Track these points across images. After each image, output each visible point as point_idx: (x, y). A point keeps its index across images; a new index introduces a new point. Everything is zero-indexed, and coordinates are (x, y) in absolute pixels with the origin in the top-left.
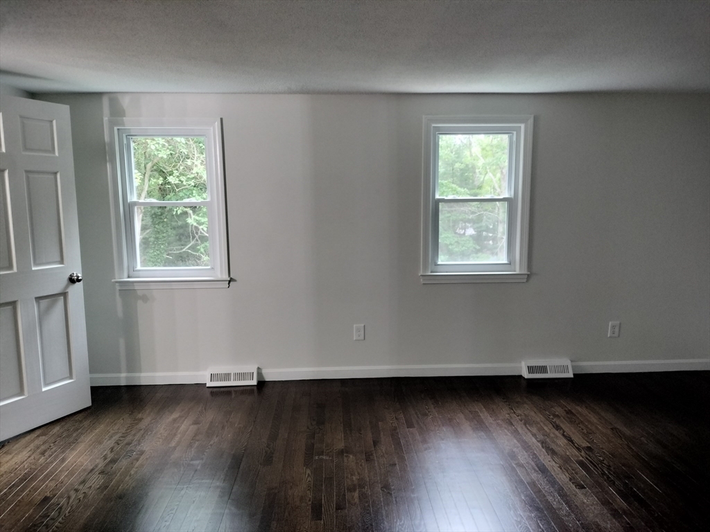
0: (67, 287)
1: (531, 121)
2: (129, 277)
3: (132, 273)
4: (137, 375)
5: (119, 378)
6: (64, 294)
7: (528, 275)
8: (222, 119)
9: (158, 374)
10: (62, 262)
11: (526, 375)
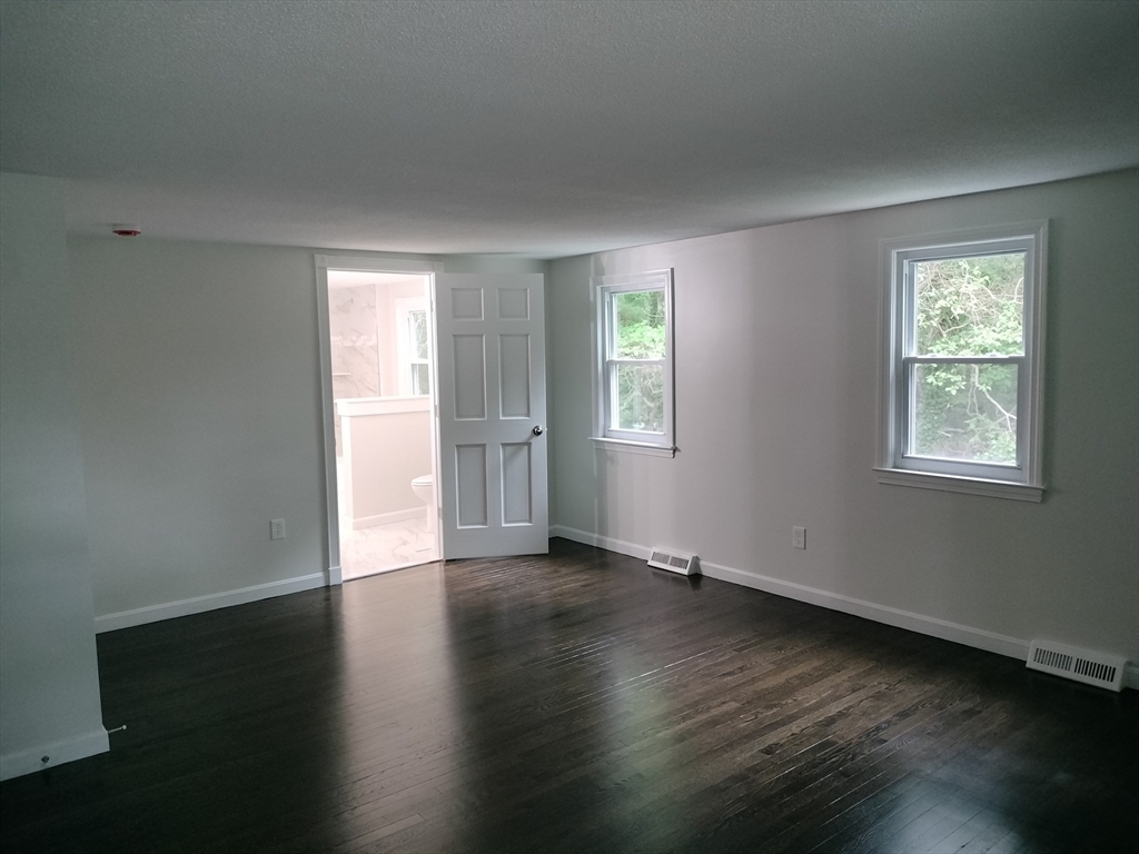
0: (531, 438)
1: (1043, 231)
2: (604, 437)
3: (607, 434)
4: (604, 538)
5: (592, 538)
6: (529, 444)
7: (1044, 491)
8: (672, 270)
9: (620, 542)
10: (528, 415)
11: (1031, 664)
